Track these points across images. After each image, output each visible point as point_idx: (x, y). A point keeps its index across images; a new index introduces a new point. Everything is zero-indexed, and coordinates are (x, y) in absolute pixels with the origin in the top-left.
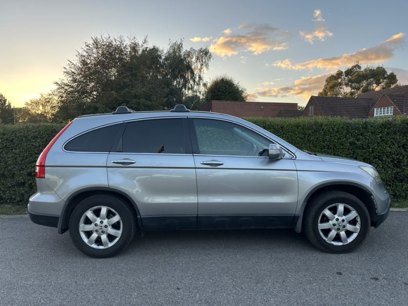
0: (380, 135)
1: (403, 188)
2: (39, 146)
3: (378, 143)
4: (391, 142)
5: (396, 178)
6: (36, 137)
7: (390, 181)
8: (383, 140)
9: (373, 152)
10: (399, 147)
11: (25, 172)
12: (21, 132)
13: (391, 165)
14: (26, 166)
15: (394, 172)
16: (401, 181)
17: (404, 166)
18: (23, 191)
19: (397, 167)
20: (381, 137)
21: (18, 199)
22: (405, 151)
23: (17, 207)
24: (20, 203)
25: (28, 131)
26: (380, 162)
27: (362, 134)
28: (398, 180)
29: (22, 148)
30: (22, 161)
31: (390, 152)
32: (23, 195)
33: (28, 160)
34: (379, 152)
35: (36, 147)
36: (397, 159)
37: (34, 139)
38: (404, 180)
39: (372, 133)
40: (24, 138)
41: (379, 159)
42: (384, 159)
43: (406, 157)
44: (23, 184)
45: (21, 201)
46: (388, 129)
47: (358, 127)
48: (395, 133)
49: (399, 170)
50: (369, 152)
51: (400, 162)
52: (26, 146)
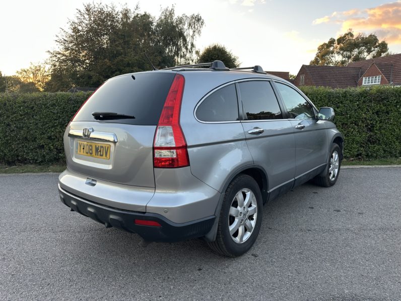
0: (358, 103)
1: (375, 150)
2: (57, 113)
3: (355, 110)
4: (367, 109)
5: (369, 141)
6: (54, 104)
7: (364, 144)
8: (359, 107)
9: (350, 118)
10: (373, 113)
11: (46, 136)
12: (40, 100)
13: (365, 129)
14: (46, 131)
15: (368, 135)
16: (374, 143)
17: (376, 130)
18: (44, 153)
19: (371, 131)
20: (358, 105)
21: (40, 160)
22: (378, 117)
25: (46, 100)
26: (356, 126)
27: (342, 102)
28: (370, 142)
29: (42, 115)
30: (42, 126)
31: (365, 118)
32: (44, 156)
33: (47, 125)
34: (355, 118)
35: (54, 114)
36: (371, 124)
38: (376, 142)
39: (351, 101)
40: (43, 106)
41: (355, 124)
42: (360, 124)
43: (378, 122)
44: (42, 147)
45: (42, 162)
46: (365, 98)
47: (338, 96)
48: (371, 101)
49: (372, 133)
50: (347, 118)
51: (374, 127)
52: (46, 113)
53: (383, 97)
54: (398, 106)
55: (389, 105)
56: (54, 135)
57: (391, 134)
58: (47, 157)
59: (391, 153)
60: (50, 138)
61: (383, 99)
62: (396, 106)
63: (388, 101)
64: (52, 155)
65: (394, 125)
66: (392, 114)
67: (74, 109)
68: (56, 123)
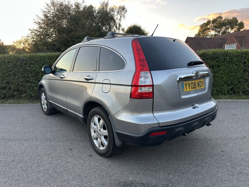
2: (12, 67)
6: (10, 62)
11: (5, 81)
12: (1, 59)
14: (5, 78)
18: (5, 92)
21: (3, 96)
23: (3, 100)
24: (4, 99)
25: (5, 59)
30: (3, 75)
32: (5, 94)
33: (6, 75)
35: (10, 68)
37: (8, 63)
40: (3, 63)
44: (5, 88)
52: (4, 67)
53: (215, 57)
54: (225, 63)
55: (219, 62)
56: (10, 81)
57: (222, 80)
58: (7, 94)
59: (221, 92)
60: (8, 83)
61: (216, 58)
62: (224, 62)
63: (219, 59)
64: (10, 93)
65: (223, 74)
66: (222, 67)
67: (22, 65)
68: (11, 73)
